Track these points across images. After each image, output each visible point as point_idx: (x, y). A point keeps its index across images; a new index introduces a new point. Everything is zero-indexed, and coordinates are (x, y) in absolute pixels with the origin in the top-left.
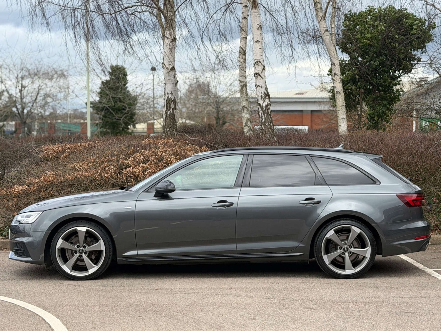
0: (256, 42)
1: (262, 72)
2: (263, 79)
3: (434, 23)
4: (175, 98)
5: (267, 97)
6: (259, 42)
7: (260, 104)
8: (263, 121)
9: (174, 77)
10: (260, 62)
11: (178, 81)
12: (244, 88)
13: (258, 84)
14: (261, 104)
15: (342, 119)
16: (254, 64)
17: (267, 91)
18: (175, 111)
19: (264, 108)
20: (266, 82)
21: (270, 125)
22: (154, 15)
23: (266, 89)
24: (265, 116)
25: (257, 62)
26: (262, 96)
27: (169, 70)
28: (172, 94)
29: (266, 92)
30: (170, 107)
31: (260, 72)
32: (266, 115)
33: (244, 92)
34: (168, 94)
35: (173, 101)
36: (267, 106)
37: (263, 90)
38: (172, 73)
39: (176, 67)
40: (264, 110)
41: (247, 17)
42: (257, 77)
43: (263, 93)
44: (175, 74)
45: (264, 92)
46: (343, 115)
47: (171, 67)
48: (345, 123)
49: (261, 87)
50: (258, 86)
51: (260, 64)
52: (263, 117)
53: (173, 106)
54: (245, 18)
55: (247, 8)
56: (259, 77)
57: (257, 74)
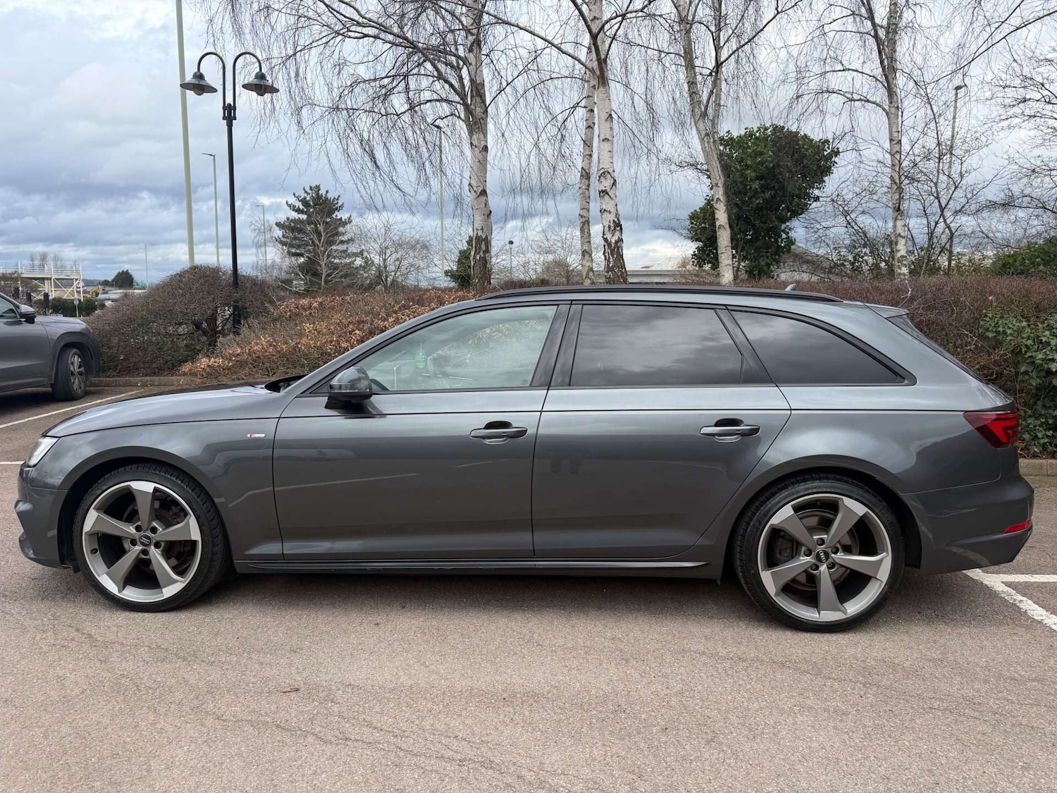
0: (603, 141)
1: (611, 188)
2: (612, 199)
3: (838, 149)
4: (487, 237)
5: (618, 228)
6: (608, 140)
7: (606, 239)
8: (611, 265)
9: (486, 205)
10: (609, 173)
11: (491, 212)
12: (586, 225)
13: (604, 207)
14: (609, 239)
15: (726, 265)
16: (600, 177)
17: (618, 219)
18: (487, 255)
19: (613, 245)
20: (616, 205)
21: (621, 271)
22: (461, 119)
23: (617, 215)
24: (613, 257)
25: (604, 173)
26: (609, 227)
27: (478, 193)
28: (482, 229)
29: (616, 220)
30: (480, 248)
31: (608, 189)
32: (615, 256)
33: (586, 231)
34: (477, 229)
35: (483, 240)
36: (616, 242)
37: (612, 217)
38: (483, 199)
39: (488, 191)
40: (612, 248)
41: (592, 125)
42: (603, 196)
43: (612, 222)
44: (487, 201)
45: (614, 221)
46: (728, 259)
47: (481, 189)
48: (731, 271)
49: (610, 212)
50: (605, 210)
51: (609, 175)
52: (611, 260)
53: (484, 248)
54: (589, 127)
55: (592, 114)
56: (606, 196)
57: (603, 191)
